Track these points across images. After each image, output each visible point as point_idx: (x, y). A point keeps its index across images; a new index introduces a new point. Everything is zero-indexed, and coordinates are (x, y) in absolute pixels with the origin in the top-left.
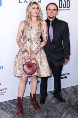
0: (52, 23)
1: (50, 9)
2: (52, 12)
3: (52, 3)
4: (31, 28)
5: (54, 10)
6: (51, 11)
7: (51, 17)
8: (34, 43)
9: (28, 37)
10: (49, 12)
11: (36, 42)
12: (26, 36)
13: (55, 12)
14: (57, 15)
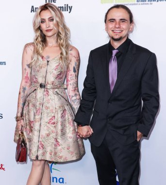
0: (117, 53)
1: (113, 20)
2: (117, 26)
3: (117, 7)
4: (48, 62)
5: (123, 20)
6: (116, 24)
7: (116, 37)
8: (51, 92)
9: (41, 80)
10: (111, 25)
11: (56, 90)
12: (36, 77)
13: (124, 26)
14: (132, 32)
